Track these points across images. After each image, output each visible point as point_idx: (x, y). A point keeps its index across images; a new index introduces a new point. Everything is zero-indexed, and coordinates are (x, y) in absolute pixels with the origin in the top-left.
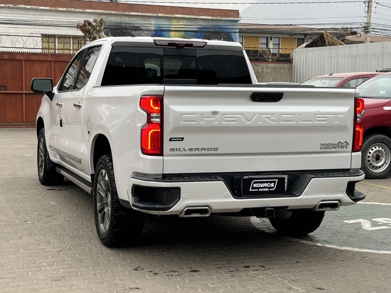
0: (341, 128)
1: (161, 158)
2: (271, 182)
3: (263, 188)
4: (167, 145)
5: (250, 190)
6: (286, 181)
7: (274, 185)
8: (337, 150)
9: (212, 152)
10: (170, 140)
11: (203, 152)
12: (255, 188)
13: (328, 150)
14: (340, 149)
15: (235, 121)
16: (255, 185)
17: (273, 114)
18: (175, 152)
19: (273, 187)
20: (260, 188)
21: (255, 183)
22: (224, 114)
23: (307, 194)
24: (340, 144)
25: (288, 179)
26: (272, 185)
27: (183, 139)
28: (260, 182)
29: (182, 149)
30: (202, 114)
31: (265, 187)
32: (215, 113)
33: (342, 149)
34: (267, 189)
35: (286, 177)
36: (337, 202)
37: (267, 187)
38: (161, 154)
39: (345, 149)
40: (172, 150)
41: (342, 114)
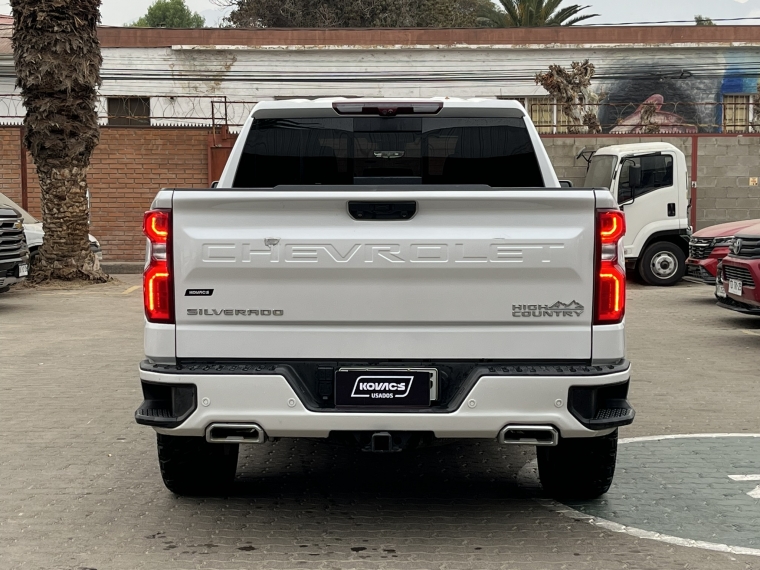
0: (563, 274)
1: (172, 326)
2: (398, 381)
3: (380, 392)
4: (182, 303)
5: (353, 395)
6: (434, 379)
7: (406, 387)
8: (554, 318)
9: (272, 318)
10: (188, 293)
11: (253, 317)
12: (364, 392)
13: (532, 319)
14: (561, 318)
15: (314, 258)
16: (363, 386)
17: (395, 244)
18: (198, 317)
19: (403, 392)
20: (375, 391)
21: (363, 381)
22: (289, 244)
23: (470, 408)
24: (562, 307)
25: (440, 375)
26: (402, 387)
27: (211, 291)
28: (374, 381)
29: (210, 312)
30: (246, 243)
31: (385, 391)
32: (271, 242)
33: (567, 318)
34: (391, 396)
35: (434, 371)
36: (551, 428)
37: (390, 391)
38: (171, 320)
39: (574, 318)
40: (191, 312)
41: (562, 244)
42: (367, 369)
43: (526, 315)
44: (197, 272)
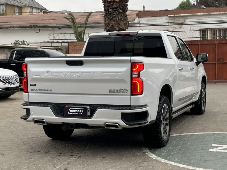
1: (28, 94)
2: (80, 110)
3: (75, 112)
4: (30, 88)
5: (68, 113)
6: (89, 110)
7: (82, 111)
8: (120, 93)
9: (50, 92)
10: (31, 85)
11: (45, 92)
12: (71, 112)
13: (114, 93)
14: (122, 93)
15: (58, 76)
16: (71, 111)
17: (78, 72)
18: (33, 91)
19: (81, 113)
20: (74, 112)
21: (71, 109)
22: (53, 72)
23: (95, 118)
24: (122, 90)
25: (90, 109)
26: (81, 111)
27: (36, 84)
28: (74, 109)
29: (36, 90)
30: (43, 72)
31: (76, 112)
32: (48, 72)
33: (124, 94)
34: (78, 114)
35: (89, 107)
36: (117, 124)
37: (78, 112)
38: (28, 92)
39: (126, 93)
40: (32, 90)
41: (121, 72)
42: (72, 106)
43: (113, 92)
44: (33, 80)
